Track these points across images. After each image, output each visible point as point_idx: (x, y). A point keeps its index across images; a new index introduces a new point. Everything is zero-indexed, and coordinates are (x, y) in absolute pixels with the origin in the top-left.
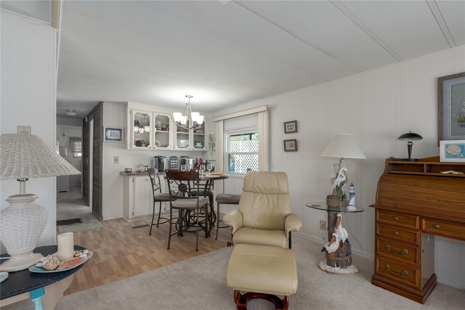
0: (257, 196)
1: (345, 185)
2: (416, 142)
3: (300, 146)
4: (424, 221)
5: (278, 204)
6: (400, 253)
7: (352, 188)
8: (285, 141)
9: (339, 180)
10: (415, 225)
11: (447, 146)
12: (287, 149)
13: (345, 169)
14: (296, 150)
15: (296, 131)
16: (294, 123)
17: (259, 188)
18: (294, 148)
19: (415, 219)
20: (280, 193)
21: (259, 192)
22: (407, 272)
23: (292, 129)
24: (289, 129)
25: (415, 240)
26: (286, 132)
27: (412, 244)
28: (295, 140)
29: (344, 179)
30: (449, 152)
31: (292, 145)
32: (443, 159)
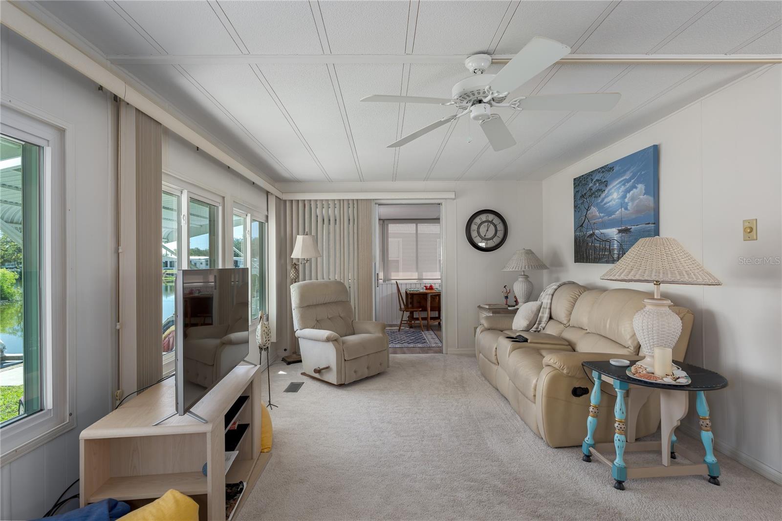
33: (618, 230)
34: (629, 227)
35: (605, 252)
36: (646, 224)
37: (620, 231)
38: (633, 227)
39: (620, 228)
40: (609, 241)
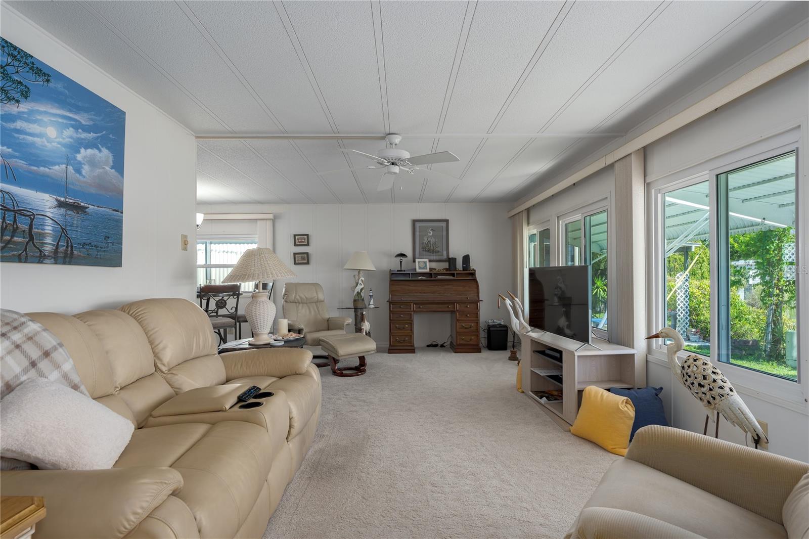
0: (299, 305)
1: (363, 291)
2: (404, 259)
3: (313, 260)
4: (415, 306)
5: (319, 311)
6: (404, 328)
7: (371, 292)
8: (295, 254)
9: (359, 288)
10: (411, 309)
11: (419, 262)
12: (297, 262)
13: (363, 279)
14: (308, 263)
15: (308, 244)
16: (306, 237)
17: (301, 298)
18: (306, 262)
19: (411, 305)
20: (318, 302)
21: (300, 302)
22: (407, 339)
23: (304, 242)
24: (299, 242)
25: (411, 318)
26: (295, 245)
27: (409, 320)
28: (307, 254)
29: (363, 286)
30: (420, 266)
31: (303, 259)
32: (418, 270)
33: (57, 200)
34: (82, 204)
35: (12, 237)
36: (114, 210)
37: (61, 204)
38: (90, 206)
39: (62, 199)
40: (32, 216)
